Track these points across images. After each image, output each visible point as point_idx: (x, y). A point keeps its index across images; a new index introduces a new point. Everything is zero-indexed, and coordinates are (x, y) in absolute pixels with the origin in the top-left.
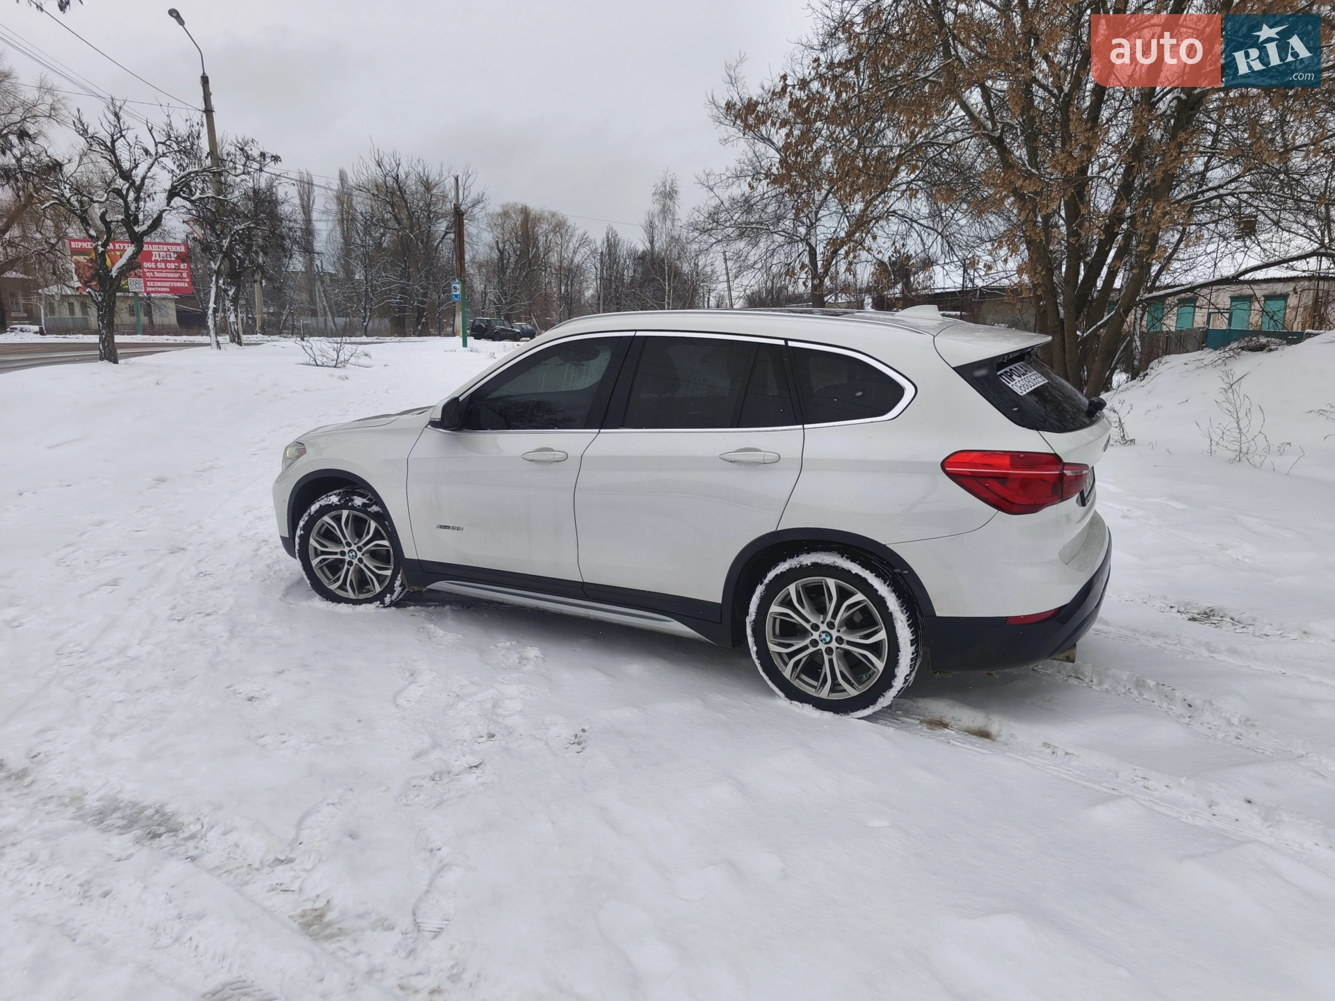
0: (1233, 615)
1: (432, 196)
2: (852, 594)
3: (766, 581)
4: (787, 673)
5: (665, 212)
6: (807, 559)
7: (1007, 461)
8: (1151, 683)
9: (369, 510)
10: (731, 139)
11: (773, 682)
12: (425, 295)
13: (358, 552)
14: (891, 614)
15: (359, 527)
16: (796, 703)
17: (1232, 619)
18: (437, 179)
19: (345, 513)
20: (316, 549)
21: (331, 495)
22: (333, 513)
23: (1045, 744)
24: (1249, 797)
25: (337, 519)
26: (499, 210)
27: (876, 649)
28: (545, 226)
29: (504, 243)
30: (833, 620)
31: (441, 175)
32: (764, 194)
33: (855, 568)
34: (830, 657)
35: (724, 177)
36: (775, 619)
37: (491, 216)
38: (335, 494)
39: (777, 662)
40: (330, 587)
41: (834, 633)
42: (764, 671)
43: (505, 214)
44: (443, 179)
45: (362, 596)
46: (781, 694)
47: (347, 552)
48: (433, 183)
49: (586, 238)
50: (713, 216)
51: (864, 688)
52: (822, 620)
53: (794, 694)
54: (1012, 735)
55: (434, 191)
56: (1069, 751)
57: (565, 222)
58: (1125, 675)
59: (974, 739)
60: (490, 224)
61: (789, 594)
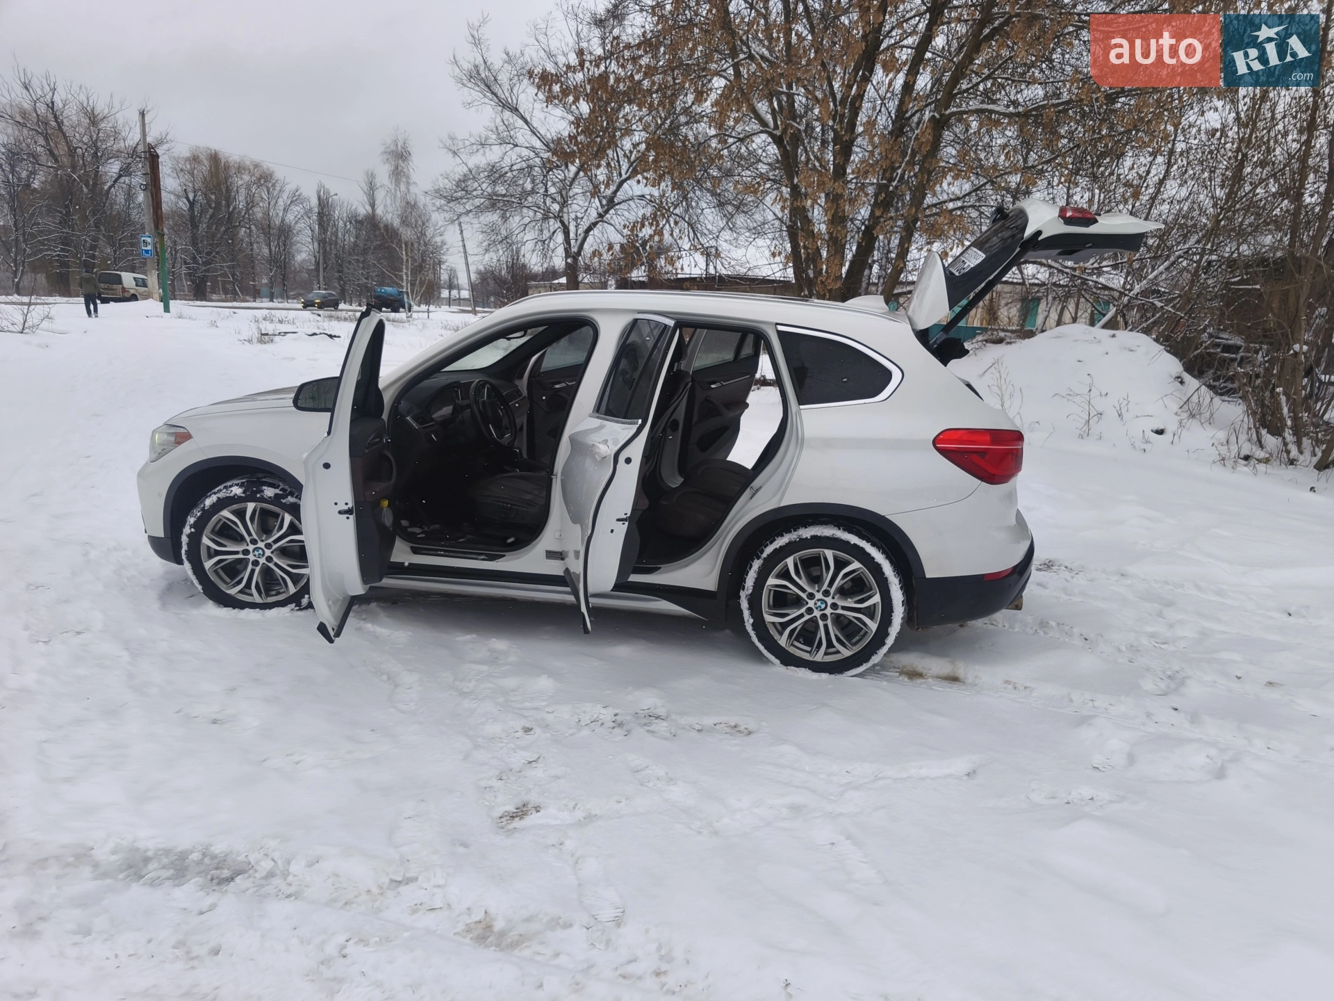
0: (1067, 564)
1: (99, 130)
2: (848, 563)
3: (765, 555)
4: (783, 641)
5: (398, 174)
6: (807, 533)
7: (988, 438)
8: (1053, 624)
9: (284, 501)
10: (476, 103)
11: (769, 651)
12: (93, 248)
13: (266, 550)
14: (886, 579)
15: (266, 522)
16: (792, 667)
17: (1066, 567)
18: (106, 111)
19: (251, 506)
20: (209, 548)
21: (231, 486)
22: (235, 507)
23: (1007, 682)
24: (1175, 706)
25: (241, 514)
26: (186, 153)
27: (870, 612)
28: (246, 178)
29: (195, 191)
30: (829, 589)
31: (111, 106)
32: (512, 165)
33: (854, 539)
34: (825, 622)
35: (467, 143)
36: (770, 590)
37: (177, 160)
38: (237, 485)
39: (773, 632)
40: (228, 592)
41: (829, 600)
42: (760, 640)
43: (195, 159)
44: (113, 111)
45: (271, 600)
46: (777, 661)
47: (251, 551)
48: (100, 116)
49: (299, 195)
50: (462, 183)
51: (857, 649)
52: (817, 589)
53: (788, 660)
54: (976, 677)
55: (102, 125)
56: (1027, 685)
57: (271, 175)
58: (1029, 619)
59: (945, 683)
60: (176, 169)
61: (787, 565)
